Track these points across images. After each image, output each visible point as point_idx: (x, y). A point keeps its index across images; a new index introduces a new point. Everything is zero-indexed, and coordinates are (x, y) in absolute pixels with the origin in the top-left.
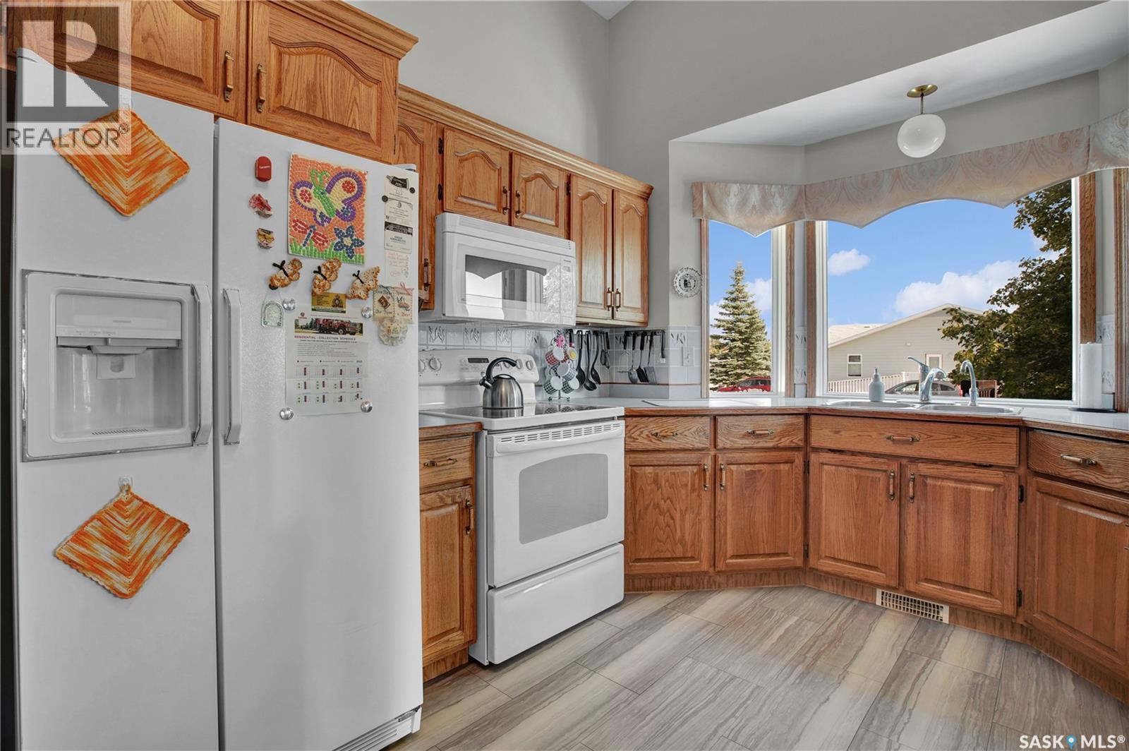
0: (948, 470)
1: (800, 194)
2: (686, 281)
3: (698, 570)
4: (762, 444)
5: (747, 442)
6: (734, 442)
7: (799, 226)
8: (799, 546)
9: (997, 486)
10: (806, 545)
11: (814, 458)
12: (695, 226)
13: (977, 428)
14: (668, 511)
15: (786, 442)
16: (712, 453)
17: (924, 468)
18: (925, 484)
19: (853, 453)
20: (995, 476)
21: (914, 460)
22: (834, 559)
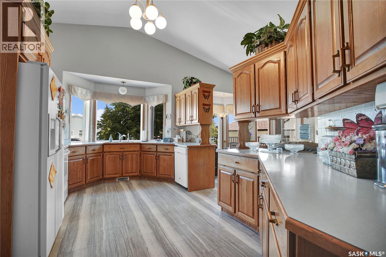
0: (130, 153)
1: (94, 93)
2: (66, 111)
3: (82, 184)
4: (95, 152)
5: (92, 152)
6: (90, 152)
7: (92, 101)
8: (102, 174)
9: (137, 154)
10: (103, 174)
11: (104, 154)
12: (69, 96)
13: (134, 145)
14: (76, 171)
15: (99, 151)
16: (86, 155)
17: (126, 153)
18: (126, 156)
19: (113, 152)
20: (136, 153)
21: (124, 152)
22: (109, 174)
